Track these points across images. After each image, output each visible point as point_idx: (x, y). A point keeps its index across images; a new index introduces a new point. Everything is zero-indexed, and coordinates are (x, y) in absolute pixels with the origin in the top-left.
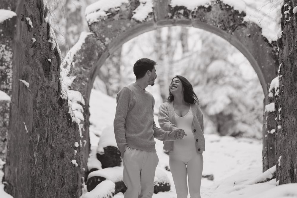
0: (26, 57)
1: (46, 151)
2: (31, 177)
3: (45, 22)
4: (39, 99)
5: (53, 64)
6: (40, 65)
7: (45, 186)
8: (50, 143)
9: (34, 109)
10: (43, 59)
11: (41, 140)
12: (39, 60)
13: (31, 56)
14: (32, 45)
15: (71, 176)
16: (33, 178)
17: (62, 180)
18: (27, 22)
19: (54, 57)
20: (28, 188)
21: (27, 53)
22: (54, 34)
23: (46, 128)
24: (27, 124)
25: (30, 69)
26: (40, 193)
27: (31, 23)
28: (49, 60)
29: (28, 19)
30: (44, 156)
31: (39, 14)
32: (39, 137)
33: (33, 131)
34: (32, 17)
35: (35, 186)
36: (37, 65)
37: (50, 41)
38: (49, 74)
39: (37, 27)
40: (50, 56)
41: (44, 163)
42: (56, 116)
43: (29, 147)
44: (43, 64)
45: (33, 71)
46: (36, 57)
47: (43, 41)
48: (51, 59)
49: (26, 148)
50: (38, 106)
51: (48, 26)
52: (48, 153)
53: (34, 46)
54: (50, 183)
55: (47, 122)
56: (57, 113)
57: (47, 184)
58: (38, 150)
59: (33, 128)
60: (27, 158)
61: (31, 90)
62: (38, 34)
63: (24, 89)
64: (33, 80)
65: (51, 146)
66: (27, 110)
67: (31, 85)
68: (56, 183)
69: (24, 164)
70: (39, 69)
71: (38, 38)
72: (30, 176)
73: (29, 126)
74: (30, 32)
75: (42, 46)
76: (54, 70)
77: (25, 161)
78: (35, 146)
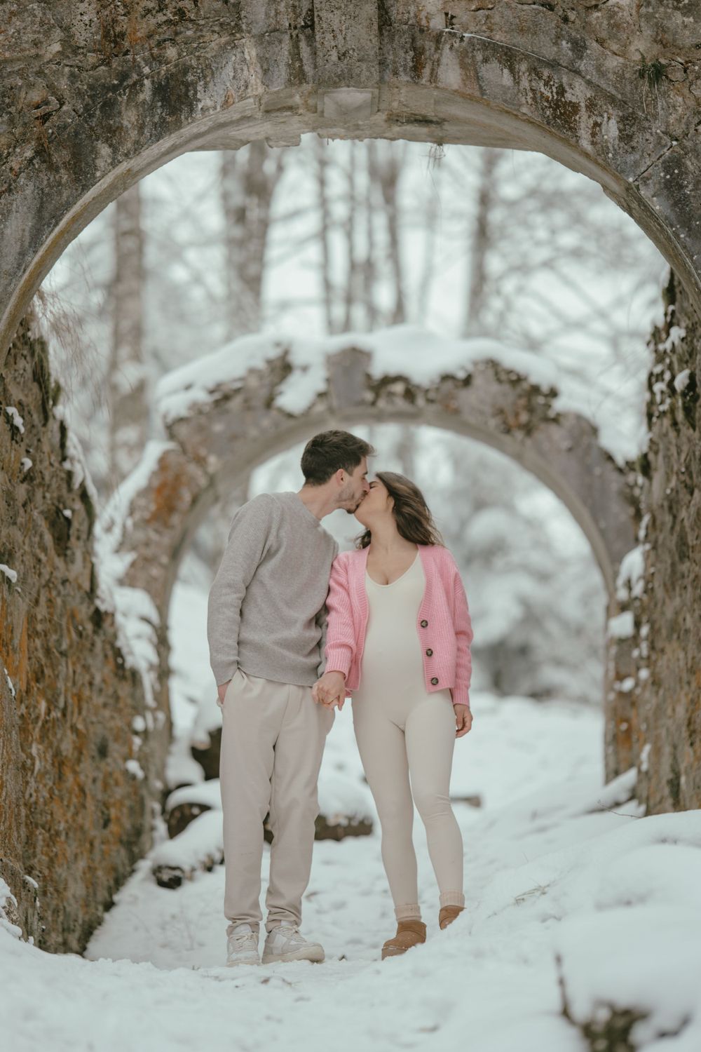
0: (9, 505)
1: (61, 740)
2: (25, 805)
3: (54, 417)
4: (42, 612)
5: (75, 525)
6: (43, 525)
7: (61, 828)
8: (72, 720)
9: (29, 636)
10: (52, 512)
11: (49, 712)
12: (42, 512)
13: (20, 505)
14: (22, 476)
15: (128, 803)
16: (30, 808)
17: (103, 813)
18: (9, 419)
19: (78, 505)
20: (18, 833)
21: (10, 498)
22: (79, 447)
23: (61, 685)
24: (14, 674)
25: (18, 536)
26: (48, 846)
27: (18, 421)
28: (68, 513)
29: (12, 410)
30: (57, 753)
31: (39, 397)
32: (43, 706)
33: (27, 692)
34: (20, 405)
35: (37, 827)
36: (35, 526)
37: (67, 465)
38: (67, 548)
39: (34, 431)
40: (69, 502)
41: (57, 771)
42: (86, 653)
43: (20, 730)
44: (53, 525)
45: (27, 541)
46: (34, 505)
47: (51, 465)
48: (73, 511)
49: (10, 733)
50: (39, 627)
51: (63, 429)
52: (67, 747)
53: (28, 478)
54: (74, 821)
55: (65, 669)
56: (88, 645)
57: (67, 822)
58: (43, 737)
59: (28, 683)
60: (13, 757)
61: (21, 589)
62: (38, 448)
63: (5, 587)
64: (27, 563)
65: (74, 728)
66: (11, 639)
67: (22, 576)
68: (89, 819)
69: (7, 773)
70: (41, 536)
71: (38, 459)
72: (21, 802)
73: (17, 680)
74: (17, 442)
75: (47, 478)
76: (78, 538)
77: (10, 767)
78: (34, 729)
